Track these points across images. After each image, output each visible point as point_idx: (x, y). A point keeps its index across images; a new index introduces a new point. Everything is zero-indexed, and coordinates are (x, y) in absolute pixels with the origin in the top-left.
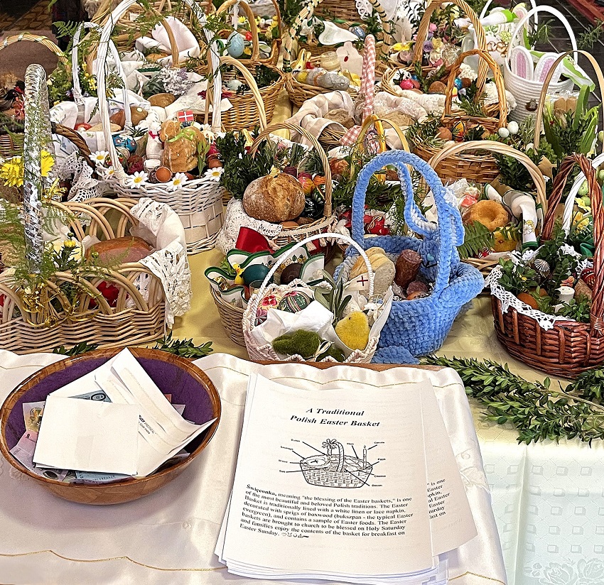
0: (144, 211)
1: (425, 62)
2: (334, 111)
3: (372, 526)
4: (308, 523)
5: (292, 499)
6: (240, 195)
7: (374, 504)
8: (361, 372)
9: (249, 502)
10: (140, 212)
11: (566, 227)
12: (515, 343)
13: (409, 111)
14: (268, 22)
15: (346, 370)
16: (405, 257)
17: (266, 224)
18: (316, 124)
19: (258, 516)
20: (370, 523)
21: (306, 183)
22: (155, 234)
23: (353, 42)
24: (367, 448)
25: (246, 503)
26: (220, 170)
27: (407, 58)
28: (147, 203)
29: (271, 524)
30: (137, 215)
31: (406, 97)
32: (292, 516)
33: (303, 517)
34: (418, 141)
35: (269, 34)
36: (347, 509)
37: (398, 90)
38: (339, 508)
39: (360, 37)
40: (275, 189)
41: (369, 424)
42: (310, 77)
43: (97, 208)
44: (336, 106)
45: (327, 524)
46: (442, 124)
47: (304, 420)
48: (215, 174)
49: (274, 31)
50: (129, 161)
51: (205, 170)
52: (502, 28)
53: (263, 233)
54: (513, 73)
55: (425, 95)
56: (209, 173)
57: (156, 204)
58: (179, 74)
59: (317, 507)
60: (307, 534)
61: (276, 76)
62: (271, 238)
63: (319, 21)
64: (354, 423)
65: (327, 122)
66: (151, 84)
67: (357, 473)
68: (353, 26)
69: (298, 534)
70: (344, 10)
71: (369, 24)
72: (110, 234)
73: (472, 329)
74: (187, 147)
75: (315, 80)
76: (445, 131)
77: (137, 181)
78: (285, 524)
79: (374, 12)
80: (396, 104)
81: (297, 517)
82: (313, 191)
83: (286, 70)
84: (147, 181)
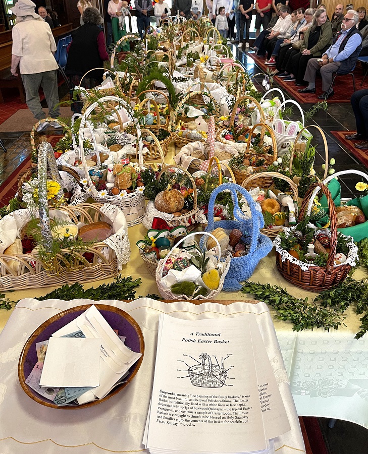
0: (107, 210)
1: (235, 126)
2: (195, 152)
3: (230, 416)
4: (194, 415)
5: (185, 397)
6: (153, 199)
7: (230, 399)
8: (217, 305)
9: (161, 402)
10: (105, 210)
11: (309, 213)
12: (287, 274)
13: (230, 151)
14: (164, 106)
15: (209, 305)
16: (234, 233)
17: (166, 214)
18: (188, 159)
19: (166, 412)
20: (229, 414)
21: (184, 193)
22: (112, 221)
23: (202, 116)
24: (223, 359)
25: (160, 404)
26: (143, 188)
27: (227, 124)
28: (108, 205)
29: (173, 417)
30: (103, 212)
31: (228, 144)
32: (185, 410)
33: (192, 410)
34: (235, 167)
35: (164, 113)
36: (215, 403)
37: (224, 140)
38: (211, 403)
39: (205, 113)
40: (169, 197)
41: (223, 342)
42: (184, 134)
43: (84, 208)
44: (196, 149)
45: (204, 415)
46: (245, 157)
47: (189, 340)
48: (141, 190)
49: (167, 111)
50: (99, 183)
51: (136, 187)
52: (269, 109)
53: (164, 219)
54: (276, 131)
55: (237, 143)
56: (138, 189)
57: (112, 206)
58: (123, 135)
59: (199, 402)
60: (194, 423)
61: (168, 134)
62: (168, 221)
63: (186, 106)
64: (215, 341)
65: (193, 158)
66: (110, 140)
67: (218, 377)
68: (202, 107)
69: (189, 423)
70: (198, 100)
71: (209, 107)
72: (90, 221)
73: (265, 264)
74: (126, 176)
75: (186, 135)
76: (247, 161)
77: (103, 194)
78: (182, 416)
79: (211, 101)
80: (223, 148)
81: (188, 410)
82: (188, 196)
83: (173, 131)
84: (108, 194)
